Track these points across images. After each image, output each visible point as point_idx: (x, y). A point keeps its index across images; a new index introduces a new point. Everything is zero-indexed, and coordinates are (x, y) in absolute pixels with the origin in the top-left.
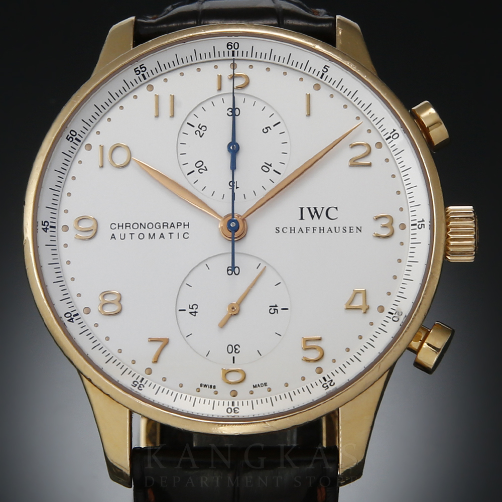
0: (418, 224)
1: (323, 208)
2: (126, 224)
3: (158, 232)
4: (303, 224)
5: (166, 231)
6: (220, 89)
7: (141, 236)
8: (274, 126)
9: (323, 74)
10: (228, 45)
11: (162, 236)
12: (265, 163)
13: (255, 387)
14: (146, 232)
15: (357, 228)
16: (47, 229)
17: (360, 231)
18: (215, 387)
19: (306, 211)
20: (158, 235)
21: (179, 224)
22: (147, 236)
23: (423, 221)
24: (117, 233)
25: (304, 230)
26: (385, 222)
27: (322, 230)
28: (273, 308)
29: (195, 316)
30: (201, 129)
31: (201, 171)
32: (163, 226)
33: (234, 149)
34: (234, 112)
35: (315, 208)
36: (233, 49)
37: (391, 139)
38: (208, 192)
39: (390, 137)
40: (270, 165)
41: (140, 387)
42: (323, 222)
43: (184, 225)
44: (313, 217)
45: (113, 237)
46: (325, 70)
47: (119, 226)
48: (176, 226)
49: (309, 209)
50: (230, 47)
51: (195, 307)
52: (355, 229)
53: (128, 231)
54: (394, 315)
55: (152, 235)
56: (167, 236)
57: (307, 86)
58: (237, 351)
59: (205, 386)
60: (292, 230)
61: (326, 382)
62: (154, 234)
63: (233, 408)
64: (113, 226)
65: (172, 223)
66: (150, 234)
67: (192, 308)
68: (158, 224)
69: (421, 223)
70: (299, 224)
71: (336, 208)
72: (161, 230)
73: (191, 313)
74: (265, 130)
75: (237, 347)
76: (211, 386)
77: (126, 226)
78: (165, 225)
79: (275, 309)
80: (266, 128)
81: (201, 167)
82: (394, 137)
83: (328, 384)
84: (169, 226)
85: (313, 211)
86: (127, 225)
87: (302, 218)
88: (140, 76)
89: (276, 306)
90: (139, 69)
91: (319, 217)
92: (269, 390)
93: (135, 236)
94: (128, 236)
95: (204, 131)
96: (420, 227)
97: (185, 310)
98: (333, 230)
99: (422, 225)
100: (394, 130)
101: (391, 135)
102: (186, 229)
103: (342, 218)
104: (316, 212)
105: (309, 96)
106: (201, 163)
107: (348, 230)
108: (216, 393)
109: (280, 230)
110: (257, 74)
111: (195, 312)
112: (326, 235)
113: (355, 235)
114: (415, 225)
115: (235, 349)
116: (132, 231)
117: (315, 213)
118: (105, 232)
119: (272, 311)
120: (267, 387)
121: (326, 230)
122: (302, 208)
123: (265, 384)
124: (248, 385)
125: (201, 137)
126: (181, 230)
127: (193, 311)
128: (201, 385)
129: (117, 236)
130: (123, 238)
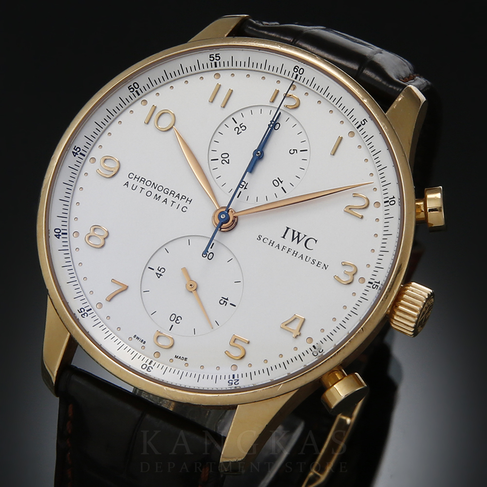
0: (374, 284)
1: (305, 236)
2: (142, 178)
3: (164, 196)
4: (282, 243)
5: (170, 198)
6: (272, 102)
7: (149, 194)
8: (301, 151)
9: (360, 126)
10: (295, 68)
11: (166, 201)
12: (278, 178)
13: (176, 357)
14: (154, 192)
15: (325, 265)
16: (77, 154)
17: (326, 269)
18: (145, 342)
19: (290, 232)
20: (162, 199)
21: (184, 197)
22: (154, 195)
23: (379, 283)
24: (132, 182)
25: (281, 248)
26: (350, 270)
27: (295, 254)
28: (224, 300)
29: (159, 277)
30: (241, 127)
31: (223, 162)
32: (171, 193)
33: (259, 156)
34: (274, 125)
35: (299, 233)
36: (298, 73)
37: (388, 204)
38: (220, 181)
39: (388, 201)
40: (282, 182)
41: (84, 314)
42: (300, 248)
43: (187, 200)
44: (293, 239)
45: (127, 184)
46: (363, 123)
47: (135, 177)
48: (180, 198)
49: (294, 231)
50: (296, 70)
51: (163, 270)
52: (322, 265)
53: (141, 185)
54: (316, 350)
55: (158, 196)
56: (169, 202)
57: (344, 130)
58: (177, 322)
59: (138, 338)
60: (272, 243)
61: (233, 380)
62: (160, 197)
63: (148, 366)
64: (131, 176)
65: (179, 194)
66: (156, 195)
67: (160, 271)
68: (167, 190)
70: (279, 240)
71: (316, 241)
72: (167, 196)
73: (157, 274)
74: (292, 152)
75: (179, 318)
76: (142, 340)
77: (141, 180)
78: (172, 193)
79: (224, 301)
80: (294, 150)
81: (225, 158)
82: (391, 203)
83: (234, 382)
84: (175, 195)
85: (296, 235)
86: (143, 180)
87: (284, 237)
88: (213, 63)
89: (227, 299)
90: (214, 56)
91: (298, 242)
92: (187, 365)
93: (144, 192)
94: (139, 189)
95: (243, 130)
96: (374, 287)
97: (153, 269)
98: (304, 258)
99: (376, 285)
100: (394, 198)
101: (390, 201)
102: (187, 204)
103: (317, 251)
104: (298, 236)
105: (341, 139)
106: (227, 156)
107: (316, 263)
108: (144, 348)
109: (262, 239)
110: (309, 102)
111: (161, 275)
112: (297, 259)
113: (320, 270)
114: (372, 283)
115: (177, 319)
116: (144, 186)
117: (296, 237)
118: (122, 177)
119: (222, 302)
120: (186, 362)
121: (298, 255)
122: (288, 228)
123: (186, 359)
124: (172, 353)
125: (238, 134)
126: (183, 203)
127: (160, 273)
128: (135, 336)
129: (130, 185)
130: (134, 188)
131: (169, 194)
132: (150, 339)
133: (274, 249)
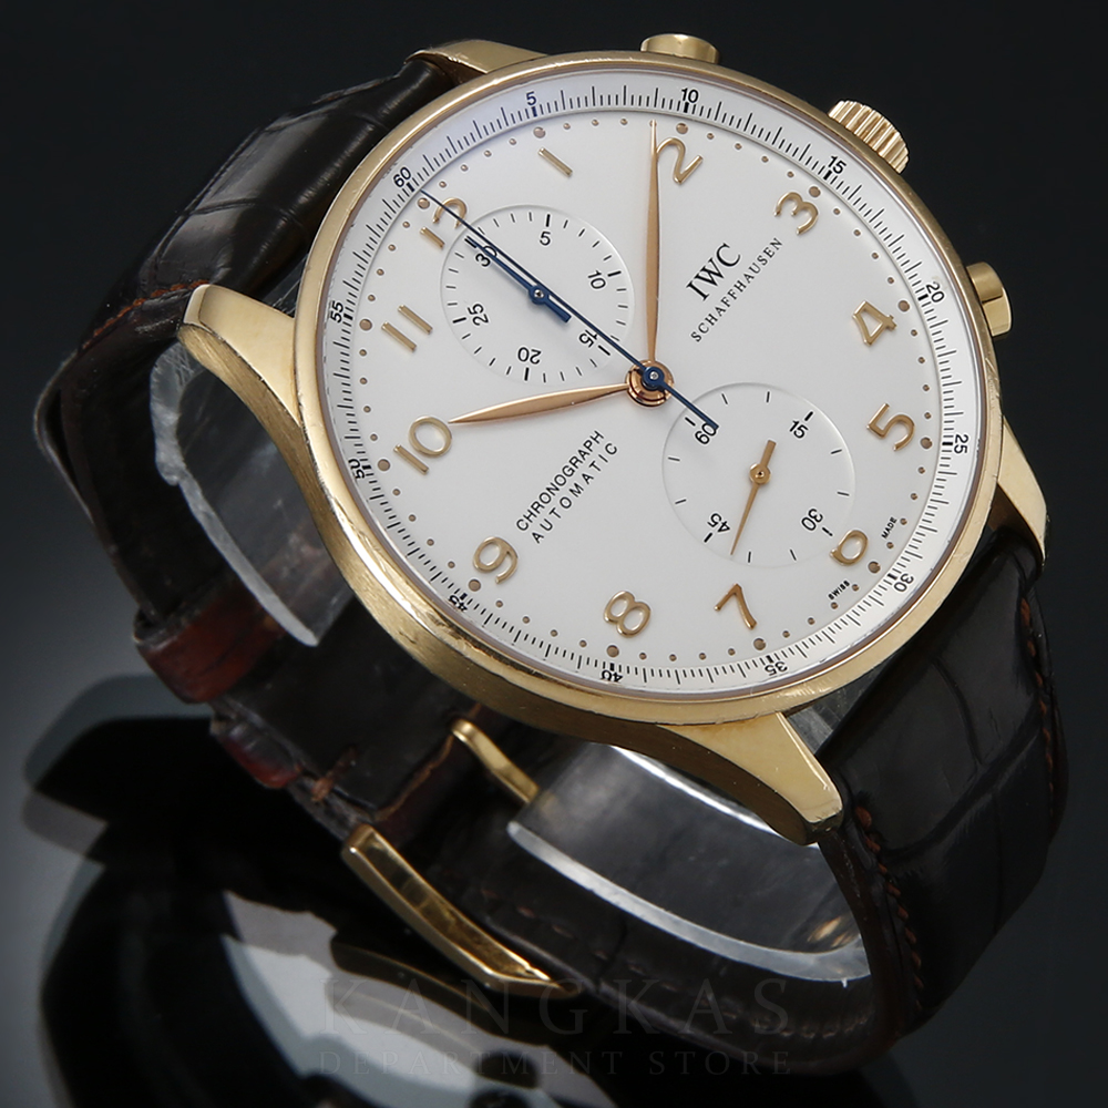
0: (831, 169)
1: (711, 260)
2: (532, 506)
3: (577, 478)
4: (714, 301)
5: (583, 468)
6: (441, 245)
7: (566, 503)
8: (547, 225)
9: (534, 109)
10: (396, 182)
11: (586, 478)
12: (590, 277)
13: (885, 536)
14: (564, 491)
15: (773, 244)
16: (462, 604)
17: (779, 244)
18: (846, 583)
19: (698, 283)
20: (581, 483)
21: (588, 444)
22: (570, 496)
23: (835, 159)
24: (535, 527)
25: (723, 306)
26: (793, 206)
27: (740, 286)
28: (796, 429)
29: (728, 528)
30: (476, 312)
31: (535, 360)
32: (574, 465)
33: (541, 297)
34: (490, 254)
35: (704, 269)
36: (406, 181)
37: (691, 105)
38: (570, 374)
39: (687, 104)
40: (598, 274)
41: (779, 667)
42: (731, 276)
43: (595, 439)
44: (713, 282)
45: (537, 537)
46: (532, 101)
47: (528, 518)
48: (587, 451)
49: (698, 277)
50: (400, 183)
51: (716, 519)
52: (772, 248)
53: (544, 512)
54: (930, 295)
55: (574, 489)
56: (591, 472)
57: (526, 138)
58: (818, 518)
59: (836, 592)
60: (711, 319)
61: (955, 445)
62: (576, 485)
63: (899, 580)
64: (522, 525)
65: (580, 451)
66: (571, 491)
67: (716, 523)
68: (566, 470)
69: (834, 165)
70: (709, 307)
71: (725, 245)
72: (578, 472)
73: (720, 530)
74: (545, 241)
75: (813, 514)
76: (842, 586)
77: (536, 509)
78: (574, 462)
79: (799, 429)
80: (543, 236)
81: (530, 356)
82: (693, 99)
83: (960, 443)
84: (580, 458)
85: (706, 275)
86: (536, 507)
87: (705, 297)
88: (344, 319)
89: (796, 423)
90: (335, 312)
91: (719, 275)
92: (903, 522)
93: (560, 510)
94: (552, 518)
95: (482, 311)
96: (838, 169)
97: (710, 535)
98: (751, 273)
99: (838, 165)
100: (685, 91)
101: (687, 100)
102: (603, 442)
103: (745, 249)
104: (709, 272)
105: (547, 154)
106: (524, 351)
107: (765, 256)
108: (855, 588)
109: (699, 333)
110: (460, 185)
111: (724, 524)
112: (750, 286)
113: (779, 253)
114: (830, 172)
115: (812, 519)
116: (549, 507)
117: (711, 276)
118: (521, 541)
119: (800, 433)
120: (898, 521)
121: (744, 281)
122: (690, 285)
123: (892, 519)
124: (878, 546)
125: (487, 321)
126: (598, 448)
127: (720, 524)
128: (830, 596)
129: (541, 531)
130: (549, 527)
131: (574, 468)
132: (841, 574)
133: (723, 319)
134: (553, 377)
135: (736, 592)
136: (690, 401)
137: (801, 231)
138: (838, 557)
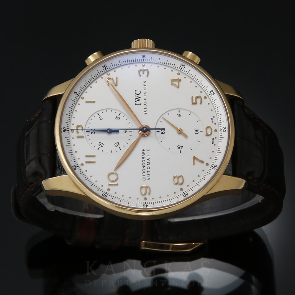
0: (143, 58)
1: (135, 96)
4: (143, 104)
5: (146, 158)
6: (83, 137)
7: (148, 168)
8: (99, 115)
9: (78, 95)
10: (64, 132)
12: (116, 119)
13: (213, 123)
14: (146, 166)
16: (146, 205)
17: (145, 82)
18: (213, 138)
19: (137, 103)
20: (148, 161)
22: (148, 166)
23: (142, 56)
24: (147, 178)
25: (145, 103)
26: (141, 73)
27: (145, 96)
28: (179, 116)
30: (100, 145)
31: (119, 144)
32: (144, 159)
33: (110, 131)
34: (93, 131)
35: (136, 99)
36: (66, 130)
37: (106, 68)
39: (105, 69)
40: (117, 117)
41: (215, 166)
42: (141, 96)
43: (143, 151)
44: (139, 100)
45: (149, 179)
46: (76, 93)
47: (144, 177)
48: (144, 154)
49: (136, 101)
50: (65, 131)
51: (179, 147)
52: (145, 84)
53: (146, 173)
54: (182, 68)
55: (148, 164)
56: (148, 158)
57: (82, 102)
58: (197, 130)
59: (213, 142)
60: (145, 108)
61: (211, 94)
62: (148, 163)
63: (223, 130)
64: (144, 179)
65: (143, 155)
66: (148, 165)
67: (179, 148)
68: (143, 161)
69: (143, 57)
71: (136, 91)
72: (146, 160)
73: (181, 148)
74: (101, 119)
76: (213, 140)
78: (143, 158)
79: (179, 115)
80: (100, 118)
81: (118, 144)
83: (212, 93)
84: (144, 157)
85: (137, 100)
86: (144, 173)
87: (140, 104)
88: (77, 168)
89: (178, 115)
90: (75, 168)
91: (139, 97)
92: (214, 117)
93: (148, 170)
94: (149, 173)
95: (101, 143)
97: (180, 151)
98: (145, 92)
100: (103, 66)
101: (105, 68)
102: (145, 150)
103: (140, 88)
104: (137, 99)
105: (87, 102)
106: (116, 144)
107: (145, 86)
108: (216, 138)
109: (145, 113)
110: (76, 122)
111: (181, 146)
112: (147, 95)
113: (147, 83)
114: (143, 59)
115: (196, 131)
116: (146, 171)
117: (138, 99)
118: (146, 183)
119: (180, 116)
121: (145, 95)
122: (136, 104)
123: (211, 119)
124: (212, 125)
125: (104, 144)
126: (145, 152)
127: (180, 147)
128: (212, 144)
129: (149, 178)
130: (149, 175)
132: (210, 138)
133: (147, 105)
134: (125, 145)
135: (195, 158)
136: (155, 128)
137: (147, 76)
138: (207, 135)
